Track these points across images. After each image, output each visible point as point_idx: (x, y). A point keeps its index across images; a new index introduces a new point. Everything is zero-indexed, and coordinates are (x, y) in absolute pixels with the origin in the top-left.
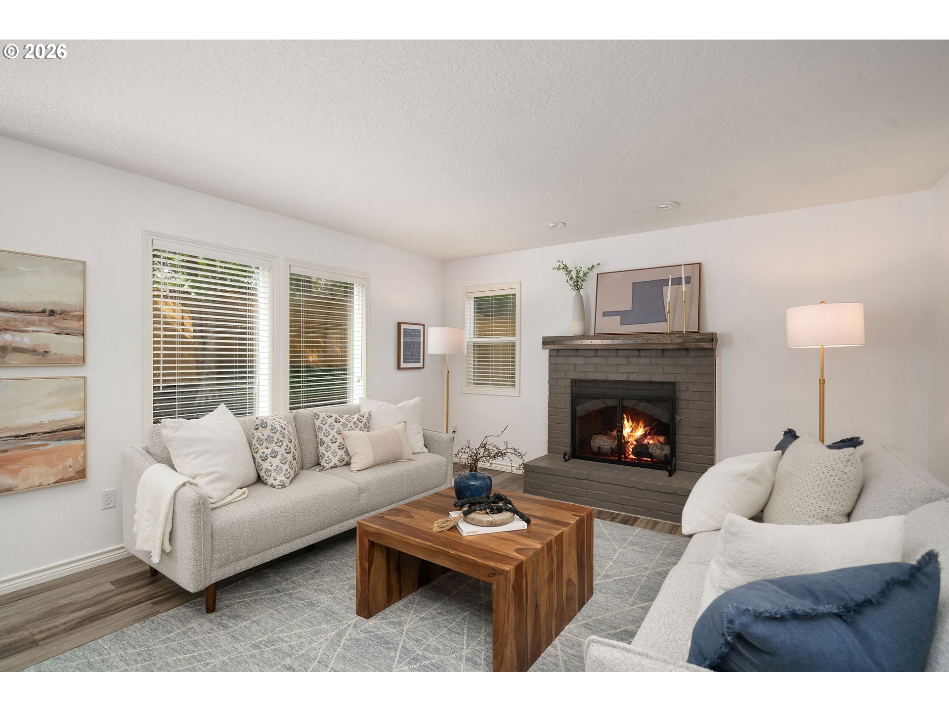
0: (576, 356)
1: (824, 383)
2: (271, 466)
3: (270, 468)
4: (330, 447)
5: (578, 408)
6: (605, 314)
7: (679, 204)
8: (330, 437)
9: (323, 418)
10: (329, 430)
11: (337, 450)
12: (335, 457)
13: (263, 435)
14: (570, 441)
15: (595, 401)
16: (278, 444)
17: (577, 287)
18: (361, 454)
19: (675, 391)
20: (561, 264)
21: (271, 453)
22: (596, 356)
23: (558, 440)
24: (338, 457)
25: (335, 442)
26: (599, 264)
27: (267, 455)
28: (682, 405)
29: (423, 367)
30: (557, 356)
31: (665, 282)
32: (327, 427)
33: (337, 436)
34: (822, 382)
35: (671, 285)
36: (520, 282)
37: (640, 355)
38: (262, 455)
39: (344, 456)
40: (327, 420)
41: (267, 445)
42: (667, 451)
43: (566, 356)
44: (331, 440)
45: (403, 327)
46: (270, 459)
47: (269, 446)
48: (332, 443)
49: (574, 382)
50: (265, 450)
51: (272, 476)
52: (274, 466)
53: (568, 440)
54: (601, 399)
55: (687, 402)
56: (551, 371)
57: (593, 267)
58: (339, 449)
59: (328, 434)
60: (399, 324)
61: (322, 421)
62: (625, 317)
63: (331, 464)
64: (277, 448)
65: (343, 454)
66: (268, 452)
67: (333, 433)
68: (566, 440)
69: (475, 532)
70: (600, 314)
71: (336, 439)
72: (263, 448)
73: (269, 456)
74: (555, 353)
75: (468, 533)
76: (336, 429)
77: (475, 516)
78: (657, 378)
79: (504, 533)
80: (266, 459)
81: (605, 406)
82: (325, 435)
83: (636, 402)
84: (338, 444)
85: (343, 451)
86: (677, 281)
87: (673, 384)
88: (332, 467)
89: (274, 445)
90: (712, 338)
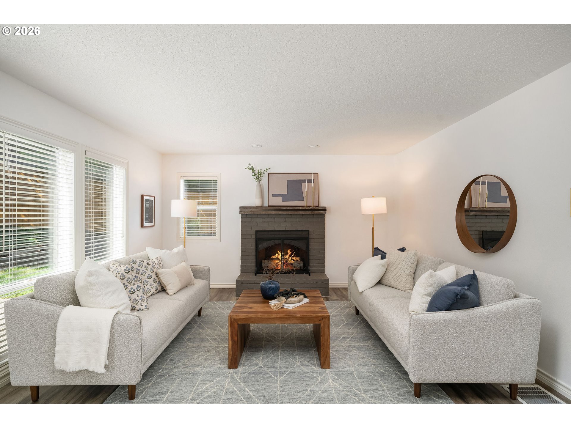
0: (257, 218)
1: (374, 229)
2: (138, 296)
3: (137, 298)
4: (148, 282)
5: (260, 246)
6: (274, 195)
7: (319, 146)
8: (147, 275)
9: (140, 263)
10: (145, 270)
11: (153, 283)
12: (152, 288)
13: (132, 276)
14: (255, 264)
15: (269, 242)
16: (140, 281)
17: (258, 180)
18: (174, 283)
19: (309, 234)
20: (250, 166)
21: (137, 288)
22: (269, 218)
23: (247, 265)
24: (154, 287)
25: (151, 278)
26: (269, 168)
27: (134, 290)
28: (311, 241)
29: (154, 226)
30: (246, 218)
31: (304, 181)
32: (143, 268)
33: (151, 274)
34: (373, 228)
35: (307, 183)
36: (221, 173)
37: (291, 217)
38: (131, 290)
39: (158, 287)
40: (142, 264)
41: (134, 282)
42: (302, 264)
43: (252, 218)
44: (148, 277)
45: (145, 198)
46: (137, 292)
47: (135, 283)
48: (149, 279)
49: (257, 232)
50: (133, 287)
51: (139, 303)
52: (140, 296)
53: (254, 264)
54: (272, 240)
55: (313, 239)
56: (242, 226)
57: (267, 169)
58: (154, 282)
59: (145, 273)
60: (142, 196)
61: (139, 265)
62: (284, 197)
63: (151, 293)
64: (140, 284)
65: (157, 285)
66: (135, 287)
67: (148, 272)
68: (252, 264)
69: (294, 306)
70: (271, 195)
71: (151, 276)
72: (131, 285)
73: (136, 290)
74: (245, 216)
75: (292, 307)
76: (149, 269)
77: (291, 299)
78: (299, 228)
79: (305, 305)
80: (134, 293)
81: (274, 244)
82: (143, 274)
83: (290, 240)
84: (152, 279)
85: (157, 283)
86: (310, 181)
87: (308, 231)
88: (151, 295)
89: (138, 282)
90: (324, 210)
